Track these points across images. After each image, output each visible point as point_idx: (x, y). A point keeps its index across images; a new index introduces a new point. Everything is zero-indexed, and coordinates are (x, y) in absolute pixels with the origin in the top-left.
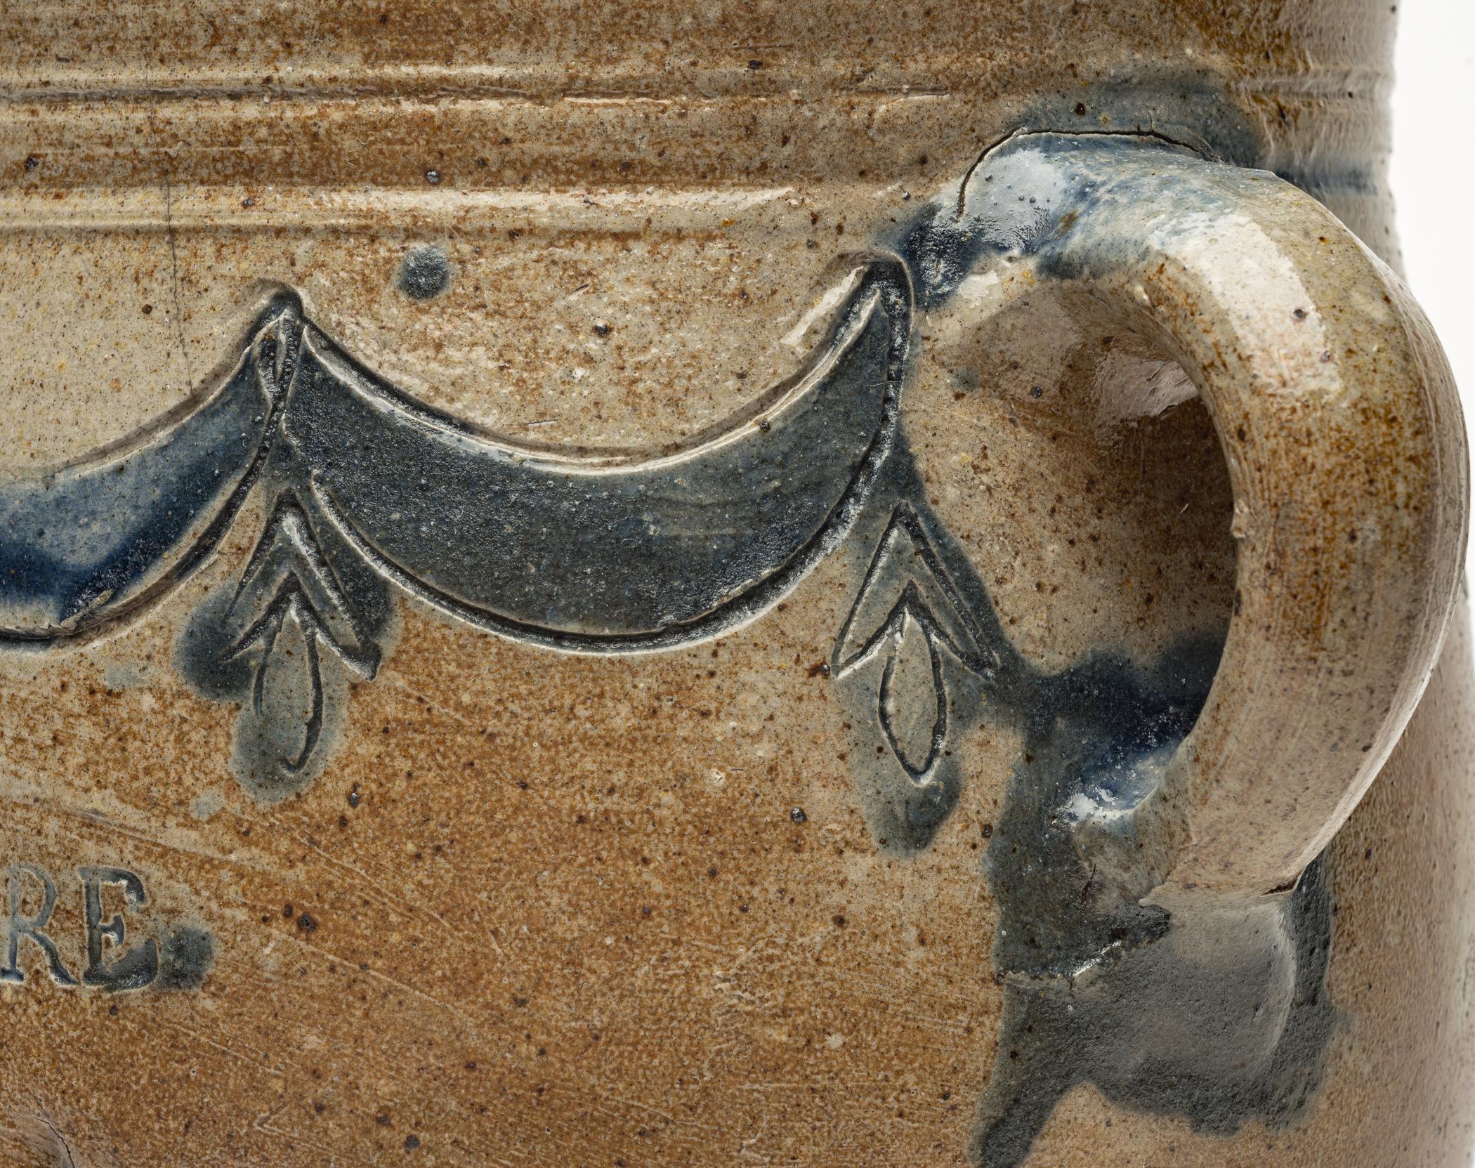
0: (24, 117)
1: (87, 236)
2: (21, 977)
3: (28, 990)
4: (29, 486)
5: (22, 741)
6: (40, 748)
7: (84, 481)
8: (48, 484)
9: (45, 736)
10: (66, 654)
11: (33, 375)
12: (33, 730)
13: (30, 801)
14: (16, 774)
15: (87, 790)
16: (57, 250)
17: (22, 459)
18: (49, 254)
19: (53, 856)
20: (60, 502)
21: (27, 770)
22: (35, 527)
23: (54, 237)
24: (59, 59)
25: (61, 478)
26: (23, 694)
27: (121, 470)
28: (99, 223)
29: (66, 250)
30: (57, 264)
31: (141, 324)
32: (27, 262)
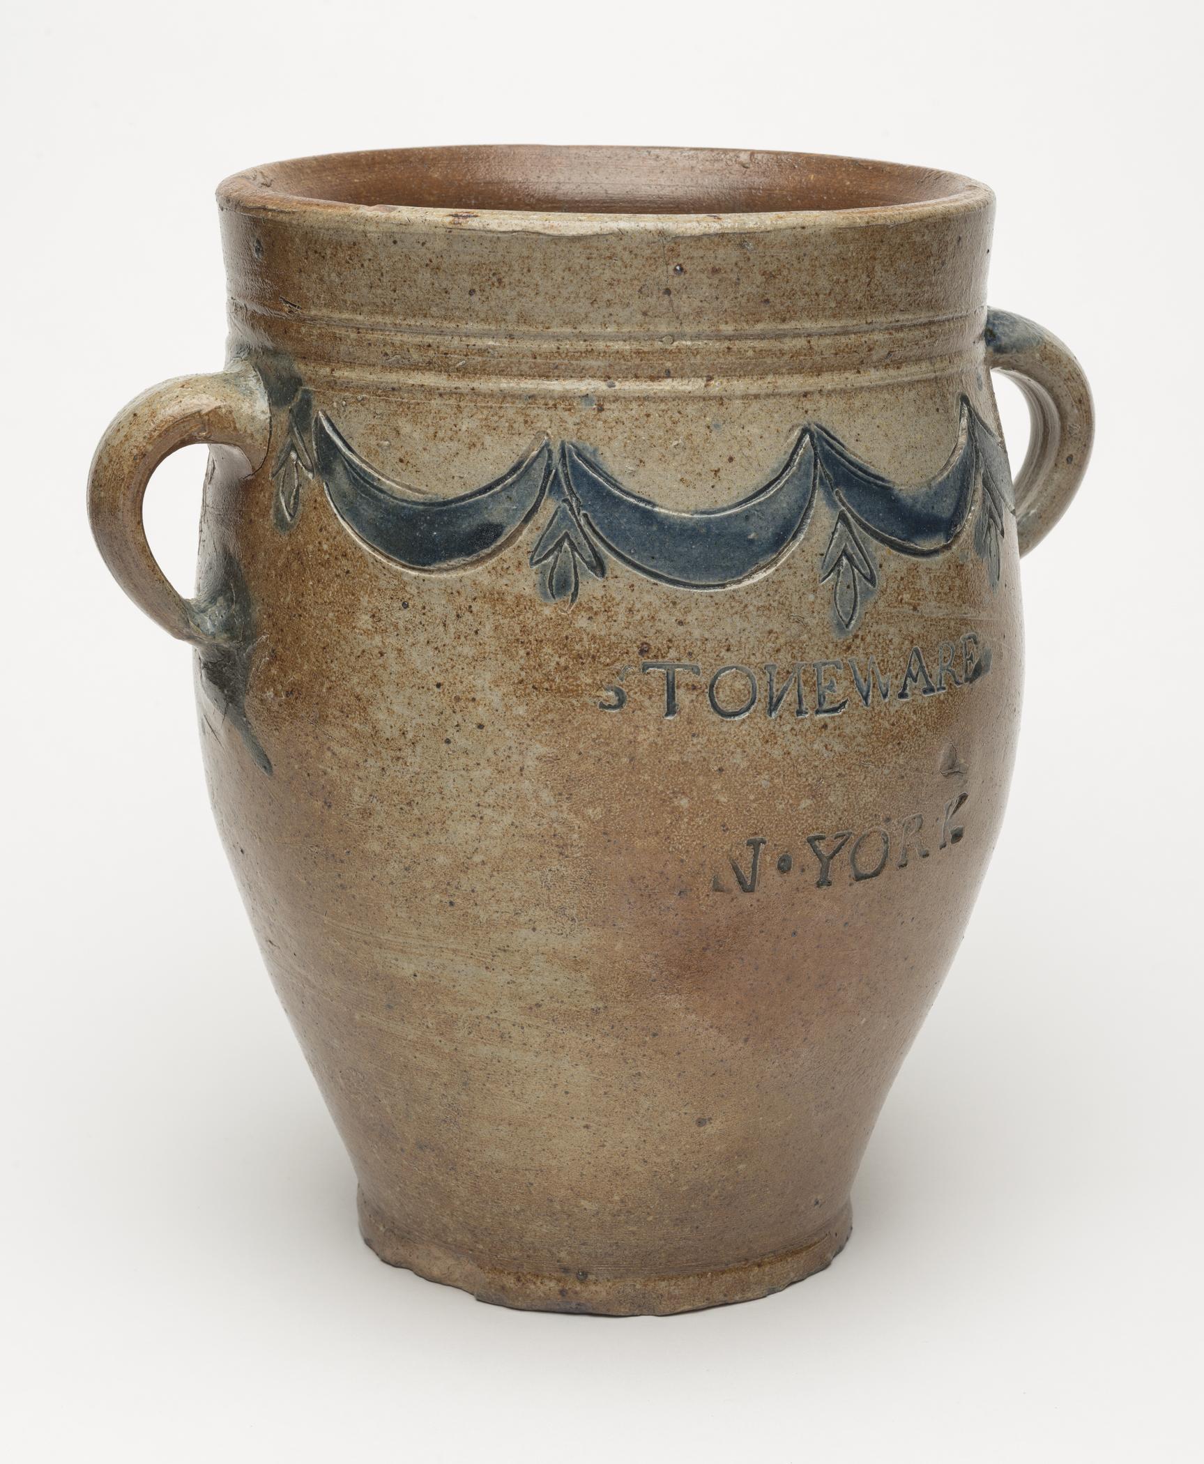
0: (887, 336)
1: (912, 384)
2: (944, 688)
3: (948, 693)
4: (924, 489)
5: (940, 593)
6: (946, 594)
7: (940, 483)
8: (930, 486)
9: (946, 589)
10: (948, 554)
11: (912, 444)
12: (942, 588)
13: (945, 617)
14: (940, 607)
15: (961, 606)
16: (903, 390)
17: (918, 480)
18: (901, 392)
19: (953, 636)
20: (936, 493)
21: (943, 604)
22: (930, 506)
23: (901, 386)
24: (901, 311)
25: (933, 484)
26: (938, 574)
27: (948, 477)
28: (916, 378)
29: (906, 390)
30: (905, 396)
31: (937, 417)
32: (893, 397)
